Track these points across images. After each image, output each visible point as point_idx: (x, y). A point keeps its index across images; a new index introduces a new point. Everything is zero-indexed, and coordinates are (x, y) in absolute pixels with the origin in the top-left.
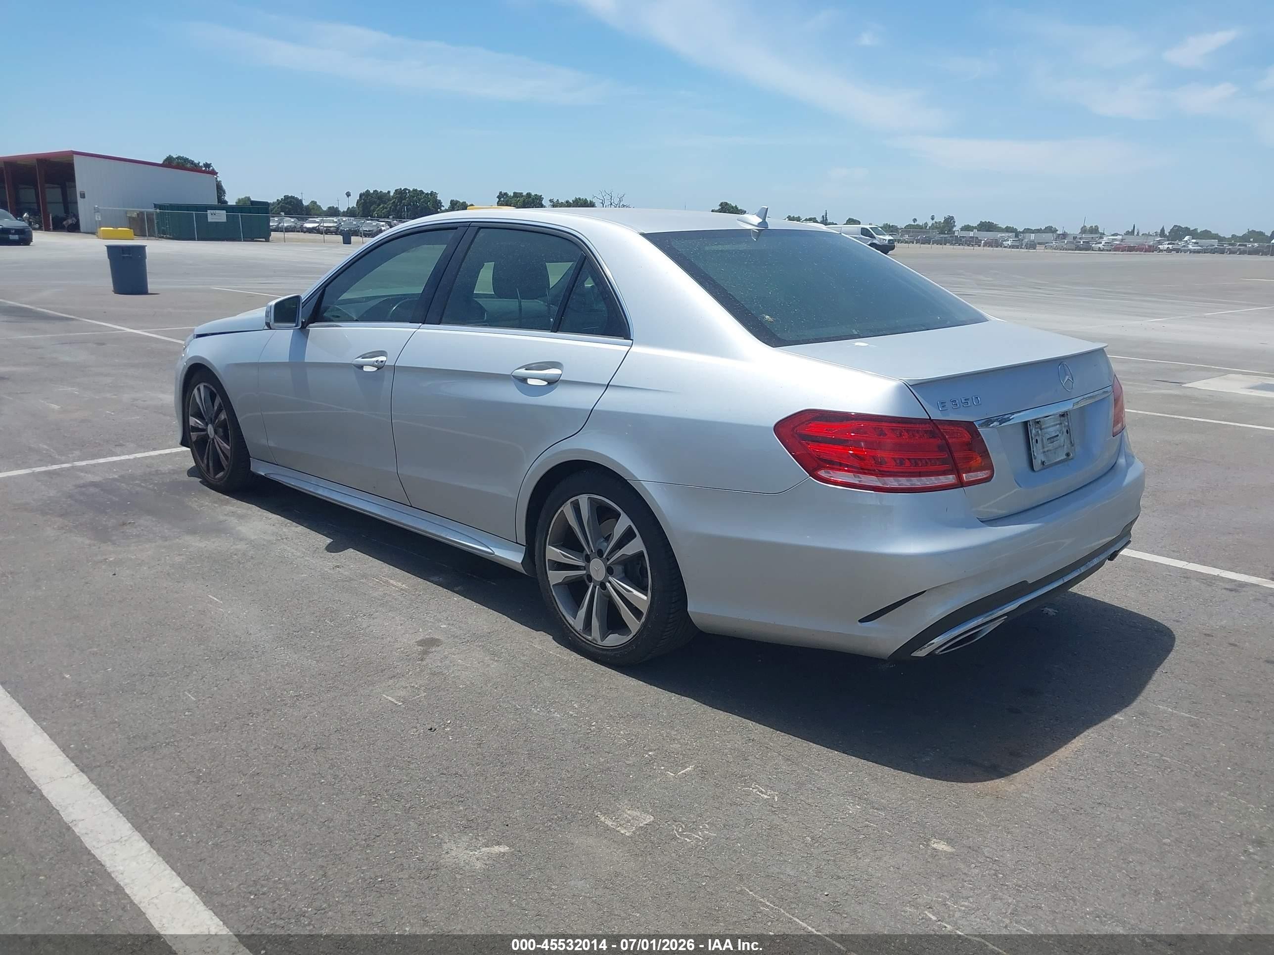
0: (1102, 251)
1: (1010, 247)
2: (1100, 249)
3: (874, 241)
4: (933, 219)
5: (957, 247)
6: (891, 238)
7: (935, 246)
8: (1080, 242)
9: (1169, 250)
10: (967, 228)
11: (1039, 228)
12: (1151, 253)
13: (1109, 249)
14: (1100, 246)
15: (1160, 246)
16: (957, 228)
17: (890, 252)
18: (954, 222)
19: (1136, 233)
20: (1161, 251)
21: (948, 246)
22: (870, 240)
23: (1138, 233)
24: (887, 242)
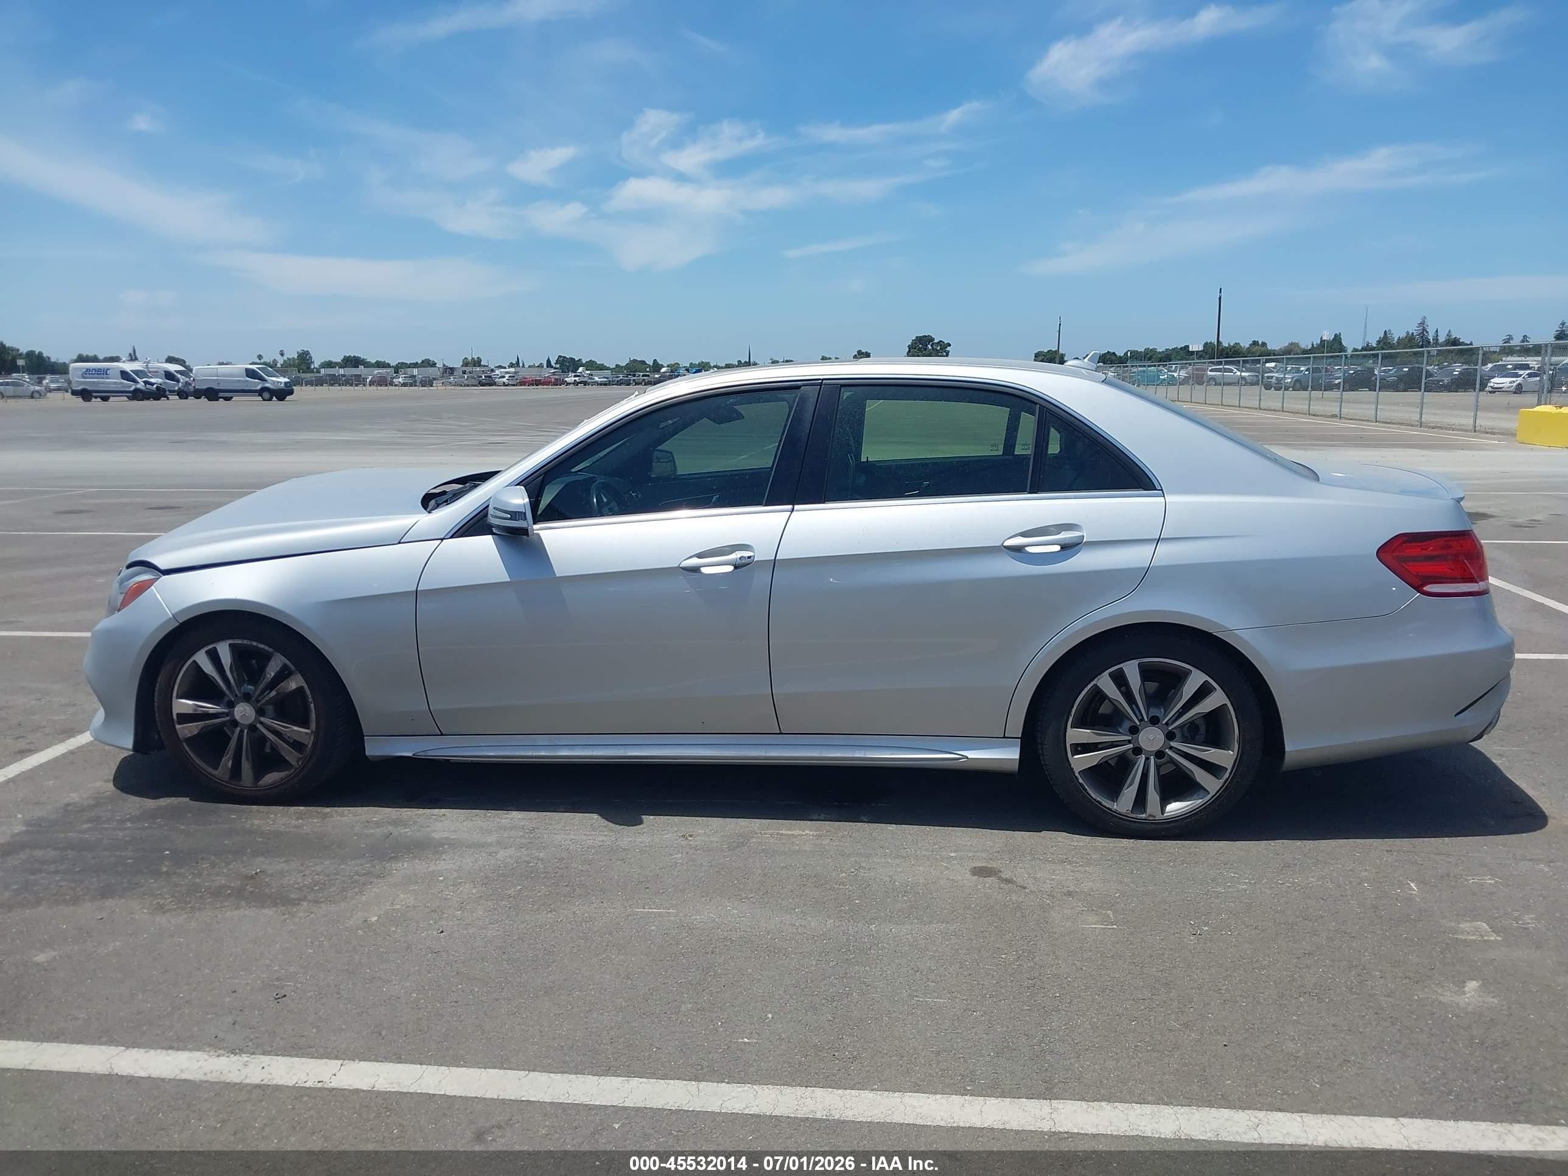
0: (507, 386)
1: (404, 385)
2: (504, 384)
3: (267, 385)
4: (282, 355)
5: (336, 388)
6: (287, 380)
7: (309, 388)
8: (481, 377)
9: (576, 383)
10: (329, 365)
11: (415, 362)
12: (559, 387)
13: (515, 383)
14: (504, 380)
15: (566, 379)
16: (316, 364)
17: (288, 397)
18: (311, 357)
19: (521, 365)
20: (568, 384)
21: (325, 387)
22: (259, 384)
23: (523, 364)
24: (282, 385)
